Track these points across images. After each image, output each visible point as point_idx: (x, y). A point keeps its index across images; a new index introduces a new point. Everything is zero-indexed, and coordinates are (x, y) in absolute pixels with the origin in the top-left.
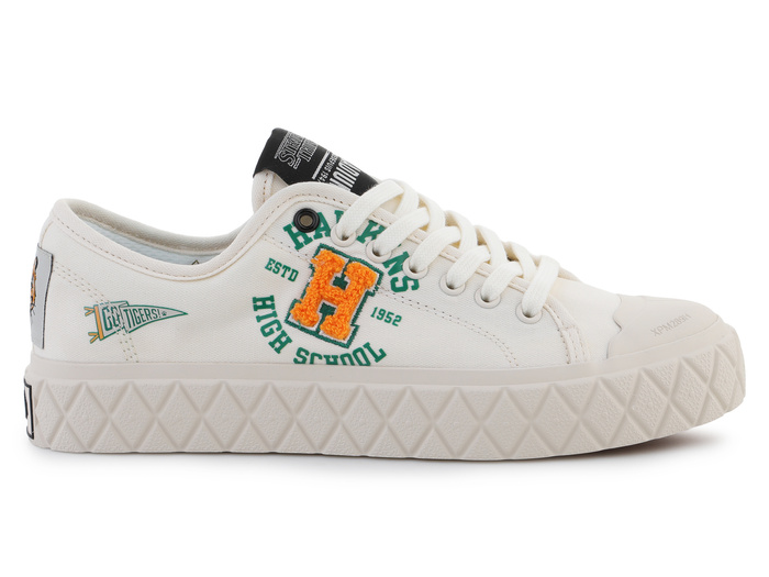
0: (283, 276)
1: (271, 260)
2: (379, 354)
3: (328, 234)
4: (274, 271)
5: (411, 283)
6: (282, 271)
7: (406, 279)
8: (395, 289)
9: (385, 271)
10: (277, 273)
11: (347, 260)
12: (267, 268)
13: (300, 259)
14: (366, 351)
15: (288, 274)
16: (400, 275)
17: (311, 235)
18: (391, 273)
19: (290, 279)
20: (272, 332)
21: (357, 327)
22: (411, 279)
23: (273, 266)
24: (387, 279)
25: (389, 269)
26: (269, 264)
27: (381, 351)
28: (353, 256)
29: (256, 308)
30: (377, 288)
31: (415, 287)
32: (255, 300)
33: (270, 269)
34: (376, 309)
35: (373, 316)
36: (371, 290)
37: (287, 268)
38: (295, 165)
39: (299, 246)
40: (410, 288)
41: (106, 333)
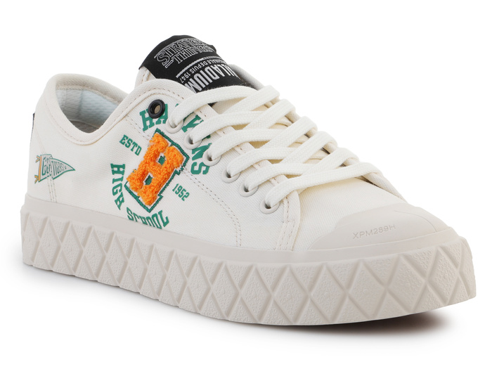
0: (132, 150)
1: (125, 136)
2: (165, 221)
3: (164, 122)
4: (126, 145)
5: (204, 168)
6: (132, 146)
7: (202, 164)
8: (193, 172)
9: (191, 156)
10: (128, 147)
11: (170, 143)
12: (121, 142)
13: (144, 139)
14: (159, 216)
15: (135, 149)
16: (199, 161)
17: (155, 120)
18: (194, 159)
19: (136, 153)
20: (117, 192)
21: (161, 197)
22: (205, 165)
23: (126, 141)
24: (190, 162)
25: (194, 155)
26: (123, 139)
27: (167, 218)
28: (175, 141)
29: (114, 172)
30: (182, 169)
31: (205, 172)
32: (113, 166)
33: (123, 144)
34: (177, 185)
35: (173, 190)
36: (178, 169)
37: (135, 144)
38: (166, 65)
39: (145, 128)
40: (202, 172)
41: (42, 177)
